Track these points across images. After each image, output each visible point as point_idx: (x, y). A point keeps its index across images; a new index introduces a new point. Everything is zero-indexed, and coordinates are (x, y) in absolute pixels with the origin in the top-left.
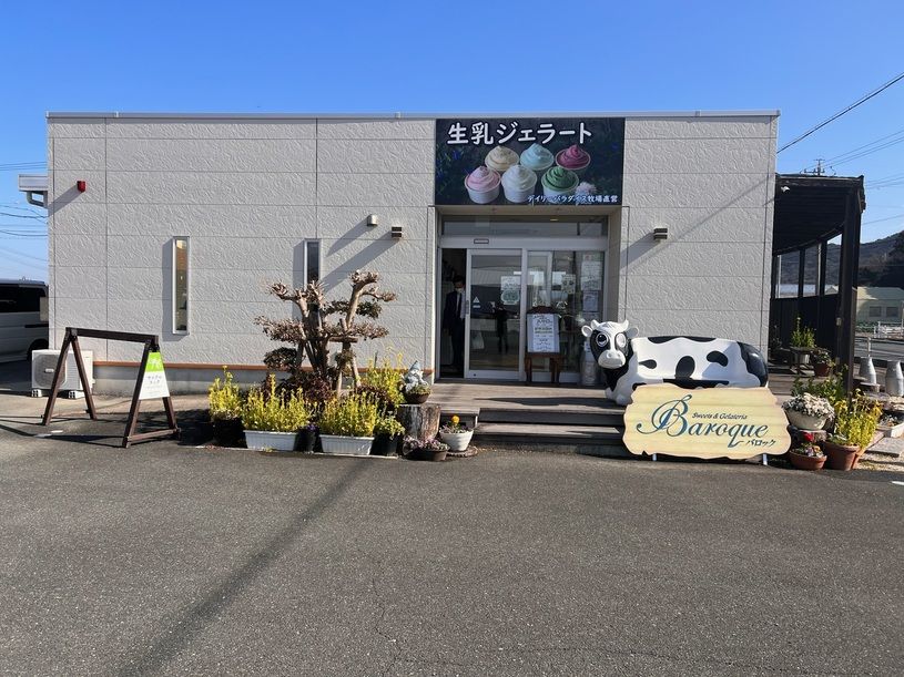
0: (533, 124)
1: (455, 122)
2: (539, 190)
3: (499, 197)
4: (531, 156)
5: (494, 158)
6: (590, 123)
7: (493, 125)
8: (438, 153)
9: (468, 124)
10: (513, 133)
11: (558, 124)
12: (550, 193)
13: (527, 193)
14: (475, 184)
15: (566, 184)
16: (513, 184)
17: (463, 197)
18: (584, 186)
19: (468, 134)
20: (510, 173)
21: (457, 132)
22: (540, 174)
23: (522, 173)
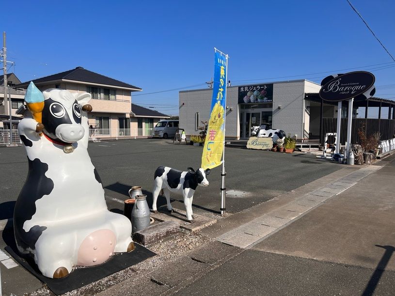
0: (256, 86)
1: (241, 87)
2: (257, 100)
3: (250, 101)
4: (255, 93)
5: (249, 94)
6: (267, 85)
7: (249, 87)
8: (239, 93)
9: (244, 87)
10: (252, 88)
11: (261, 86)
12: (259, 100)
13: (254, 100)
14: (245, 99)
15: (262, 98)
16: (252, 99)
17: (243, 102)
18: (266, 98)
19: (244, 89)
20: (251, 97)
21: (242, 89)
22: (257, 96)
23: (254, 96)
